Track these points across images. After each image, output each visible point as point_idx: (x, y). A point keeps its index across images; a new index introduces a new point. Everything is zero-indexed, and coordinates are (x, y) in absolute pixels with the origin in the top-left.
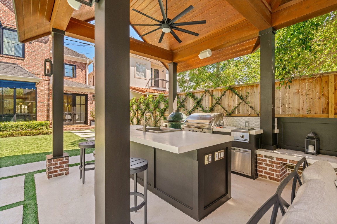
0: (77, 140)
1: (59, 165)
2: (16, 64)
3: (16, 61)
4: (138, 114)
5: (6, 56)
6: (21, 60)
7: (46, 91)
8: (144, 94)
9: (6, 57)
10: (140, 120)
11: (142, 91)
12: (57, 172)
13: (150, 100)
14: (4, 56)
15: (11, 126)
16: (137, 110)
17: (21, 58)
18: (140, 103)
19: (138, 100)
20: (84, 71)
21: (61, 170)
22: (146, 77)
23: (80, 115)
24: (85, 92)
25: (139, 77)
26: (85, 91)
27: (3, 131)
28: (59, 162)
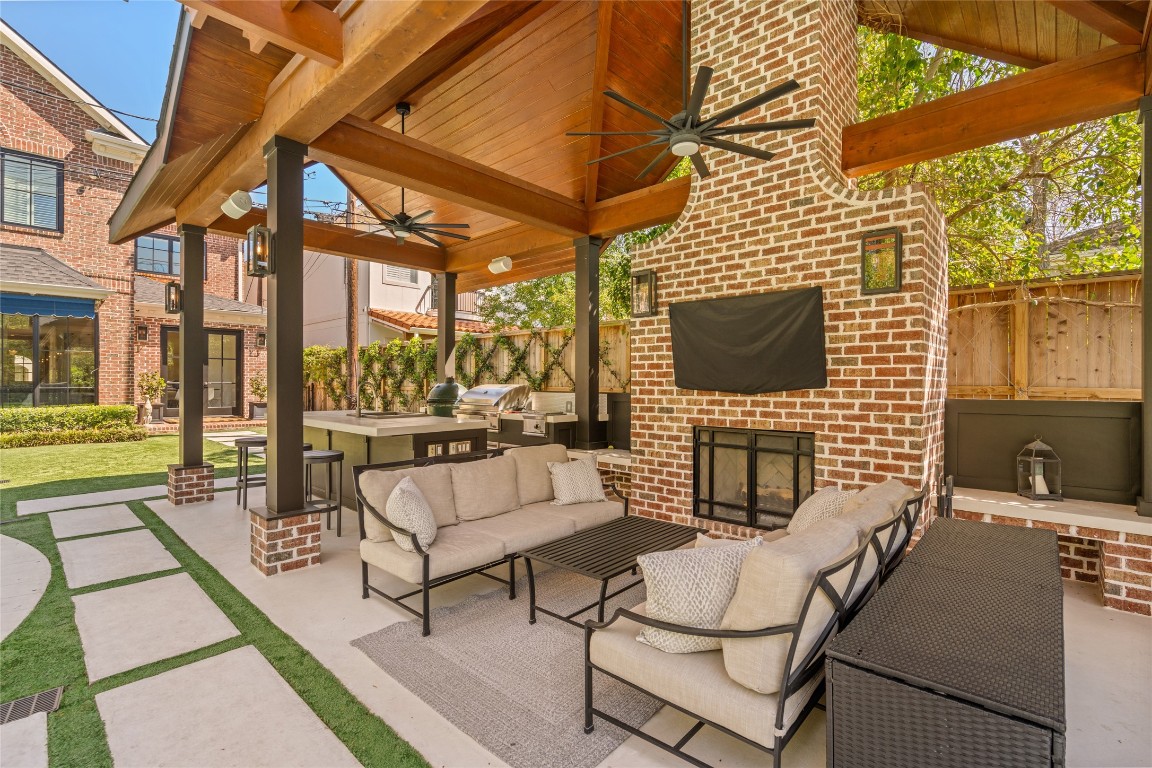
0: (218, 451)
1: (195, 481)
2: (39, 249)
3: (40, 242)
4: (386, 388)
5: (11, 228)
6: (55, 237)
7: (124, 322)
8: (407, 331)
9: (11, 231)
10: (391, 403)
11: (403, 324)
12: (191, 493)
13: (414, 351)
14: (6, 227)
15: (32, 418)
16: (384, 377)
17: (54, 234)
18: (392, 359)
19: (385, 349)
20: (232, 258)
21: (200, 492)
22: (416, 282)
23: (219, 390)
24: (236, 323)
25: (395, 281)
26: (234, 322)
27: (10, 431)
28: (195, 476)
